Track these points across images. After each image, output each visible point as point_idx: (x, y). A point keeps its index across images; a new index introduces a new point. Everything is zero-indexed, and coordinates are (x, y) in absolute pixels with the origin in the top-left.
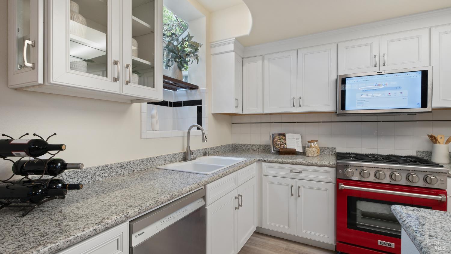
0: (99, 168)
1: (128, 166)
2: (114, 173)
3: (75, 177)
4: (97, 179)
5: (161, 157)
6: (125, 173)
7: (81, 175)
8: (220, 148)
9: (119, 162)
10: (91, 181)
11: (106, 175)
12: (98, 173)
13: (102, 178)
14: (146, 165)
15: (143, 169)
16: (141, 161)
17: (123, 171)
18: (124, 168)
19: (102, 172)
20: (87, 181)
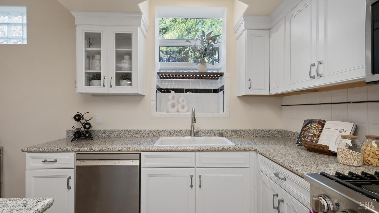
0: (123, 130)
1: (140, 133)
2: (131, 135)
3: (111, 133)
4: (122, 136)
5: (167, 131)
6: (138, 136)
7: (114, 132)
8: (251, 132)
9: (134, 129)
10: (119, 137)
11: (127, 135)
12: (122, 133)
13: (125, 136)
14: (153, 134)
15: (151, 136)
16: (149, 131)
17: (137, 135)
18: (137, 133)
19: (125, 133)
20: (117, 136)
